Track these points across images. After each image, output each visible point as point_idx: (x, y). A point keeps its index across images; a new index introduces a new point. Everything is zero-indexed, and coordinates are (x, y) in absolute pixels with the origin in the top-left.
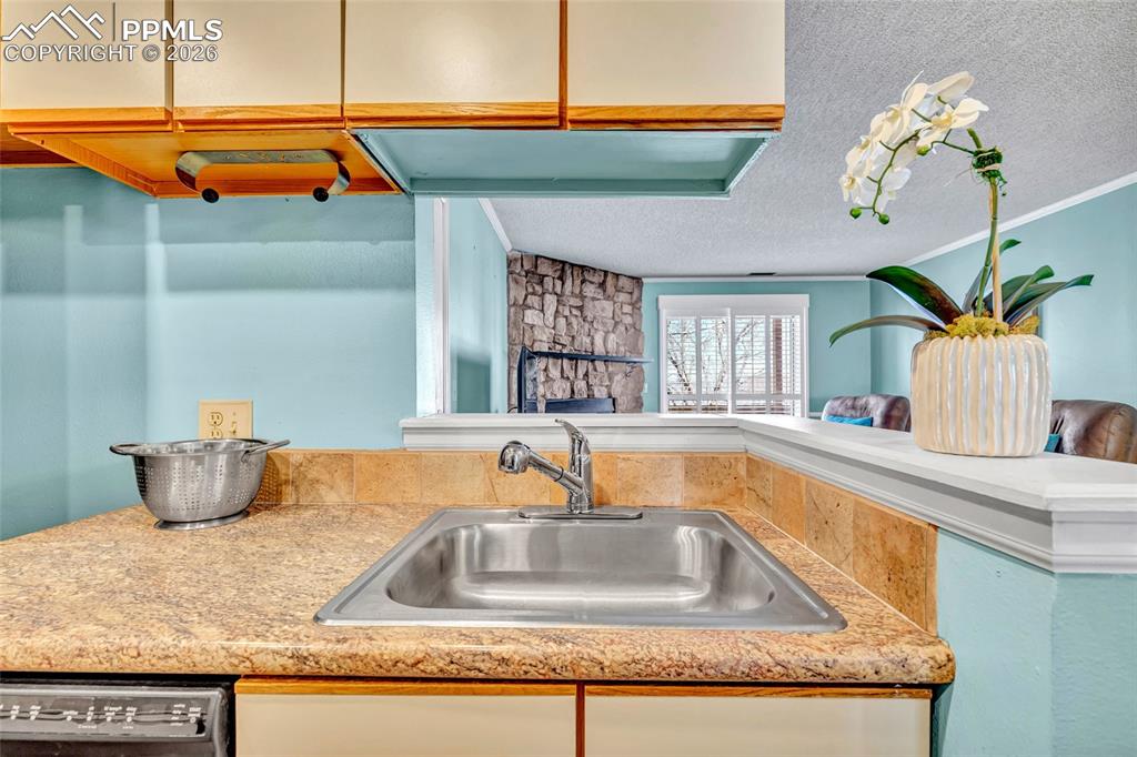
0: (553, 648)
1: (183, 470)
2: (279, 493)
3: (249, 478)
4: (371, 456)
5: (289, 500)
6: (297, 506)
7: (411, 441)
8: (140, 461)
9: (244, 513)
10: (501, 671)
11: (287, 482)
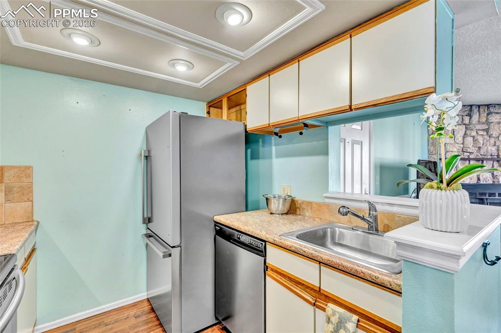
0: (314, 252)
1: (274, 202)
2: (296, 210)
3: (287, 205)
4: (317, 204)
5: (298, 213)
6: (300, 215)
7: (327, 200)
8: (267, 199)
9: (287, 214)
10: (304, 253)
11: (298, 208)
